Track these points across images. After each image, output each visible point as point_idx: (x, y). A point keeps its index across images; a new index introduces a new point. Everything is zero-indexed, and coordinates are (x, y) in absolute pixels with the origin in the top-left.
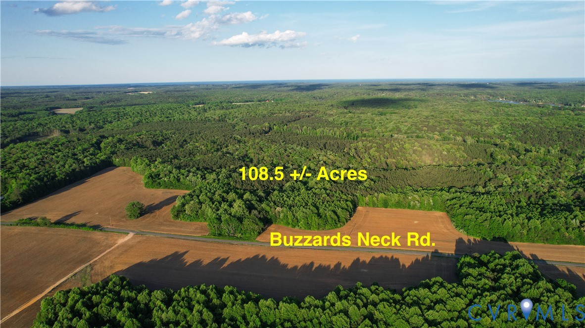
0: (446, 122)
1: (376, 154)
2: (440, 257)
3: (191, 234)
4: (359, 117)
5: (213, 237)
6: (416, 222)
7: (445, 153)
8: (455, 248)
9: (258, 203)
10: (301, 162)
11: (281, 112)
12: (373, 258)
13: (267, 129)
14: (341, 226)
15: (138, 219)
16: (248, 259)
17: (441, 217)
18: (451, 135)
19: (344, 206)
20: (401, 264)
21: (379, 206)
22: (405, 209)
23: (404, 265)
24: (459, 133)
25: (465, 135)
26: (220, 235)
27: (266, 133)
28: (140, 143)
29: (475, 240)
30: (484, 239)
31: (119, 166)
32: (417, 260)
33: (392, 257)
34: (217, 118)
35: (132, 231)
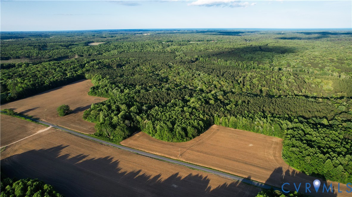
0: (329, 61)
1: (256, 83)
2: (249, 184)
3: (84, 132)
4: (264, 54)
5: (95, 136)
6: (251, 145)
7: (313, 86)
8: (268, 177)
9: (135, 115)
10: (198, 84)
11: (213, 48)
12: (191, 174)
13: (194, 60)
14: (187, 140)
15: (64, 117)
16: (100, 159)
17: (277, 143)
18: (330, 71)
19: (195, 124)
20: (209, 186)
21: (230, 126)
22: (250, 132)
23: (210, 188)
24: (337, 69)
25: (342, 72)
26: (101, 135)
27: (193, 62)
28: (110, 65)
29: (294, 171)
30: (303, 172)
31: (88, 79)
32: (225, 185)
33: (206, 177)
34: (170, 51)
35: (52, 125)
